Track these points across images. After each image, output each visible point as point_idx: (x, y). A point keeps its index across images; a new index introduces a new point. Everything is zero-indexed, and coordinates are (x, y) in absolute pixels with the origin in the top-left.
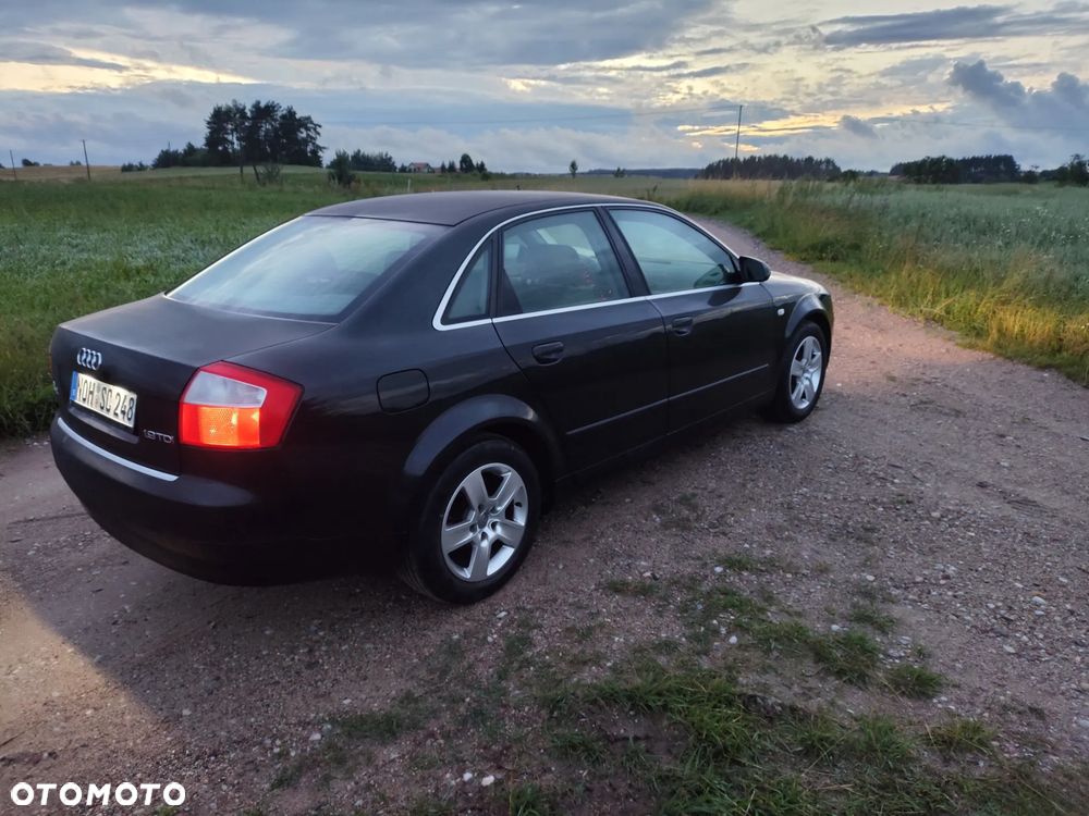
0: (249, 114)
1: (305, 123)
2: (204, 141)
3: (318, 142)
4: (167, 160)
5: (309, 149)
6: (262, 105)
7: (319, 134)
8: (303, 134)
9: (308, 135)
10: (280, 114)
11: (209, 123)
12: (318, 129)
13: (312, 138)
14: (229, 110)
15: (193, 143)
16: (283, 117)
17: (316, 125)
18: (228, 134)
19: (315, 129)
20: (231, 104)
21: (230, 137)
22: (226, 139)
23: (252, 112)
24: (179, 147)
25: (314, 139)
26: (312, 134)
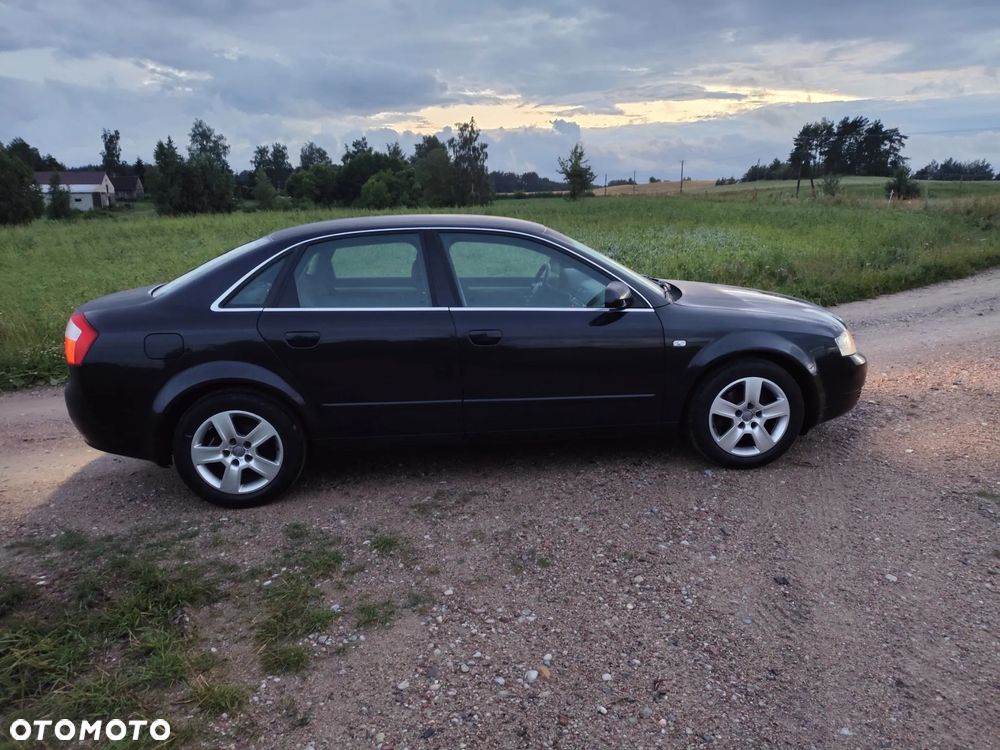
0: (836, 130)
1: (892, 135)
2: (789, 157)
3: (900, 154)
4: (756, 174)
5: (889, 161)
6: (850, 121)
7: (903, 145)
8: (887, 146)
9: (891, 147)
10: (866, 128)
11: (796, 140)
12: (904, 141)
13: (895, 149)
14: (817, 128)
15: (779, 159)
16: (869, 131)
17: (901, 137)
18: (812, 149)
19: (900, 141)
20: (820, 122)
21: (813, 152)
22: (810, 155)
23: (839, 128)
24: (767, 162)
25: (898, 150)
26: (896, 145)
